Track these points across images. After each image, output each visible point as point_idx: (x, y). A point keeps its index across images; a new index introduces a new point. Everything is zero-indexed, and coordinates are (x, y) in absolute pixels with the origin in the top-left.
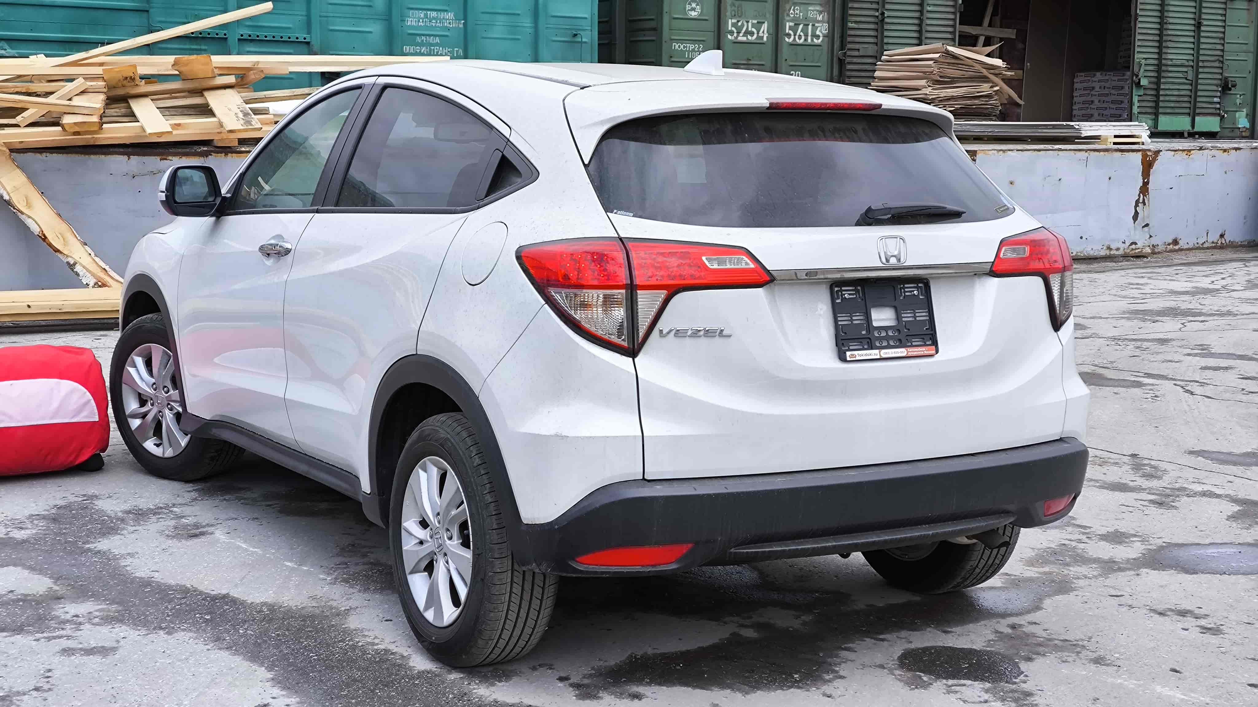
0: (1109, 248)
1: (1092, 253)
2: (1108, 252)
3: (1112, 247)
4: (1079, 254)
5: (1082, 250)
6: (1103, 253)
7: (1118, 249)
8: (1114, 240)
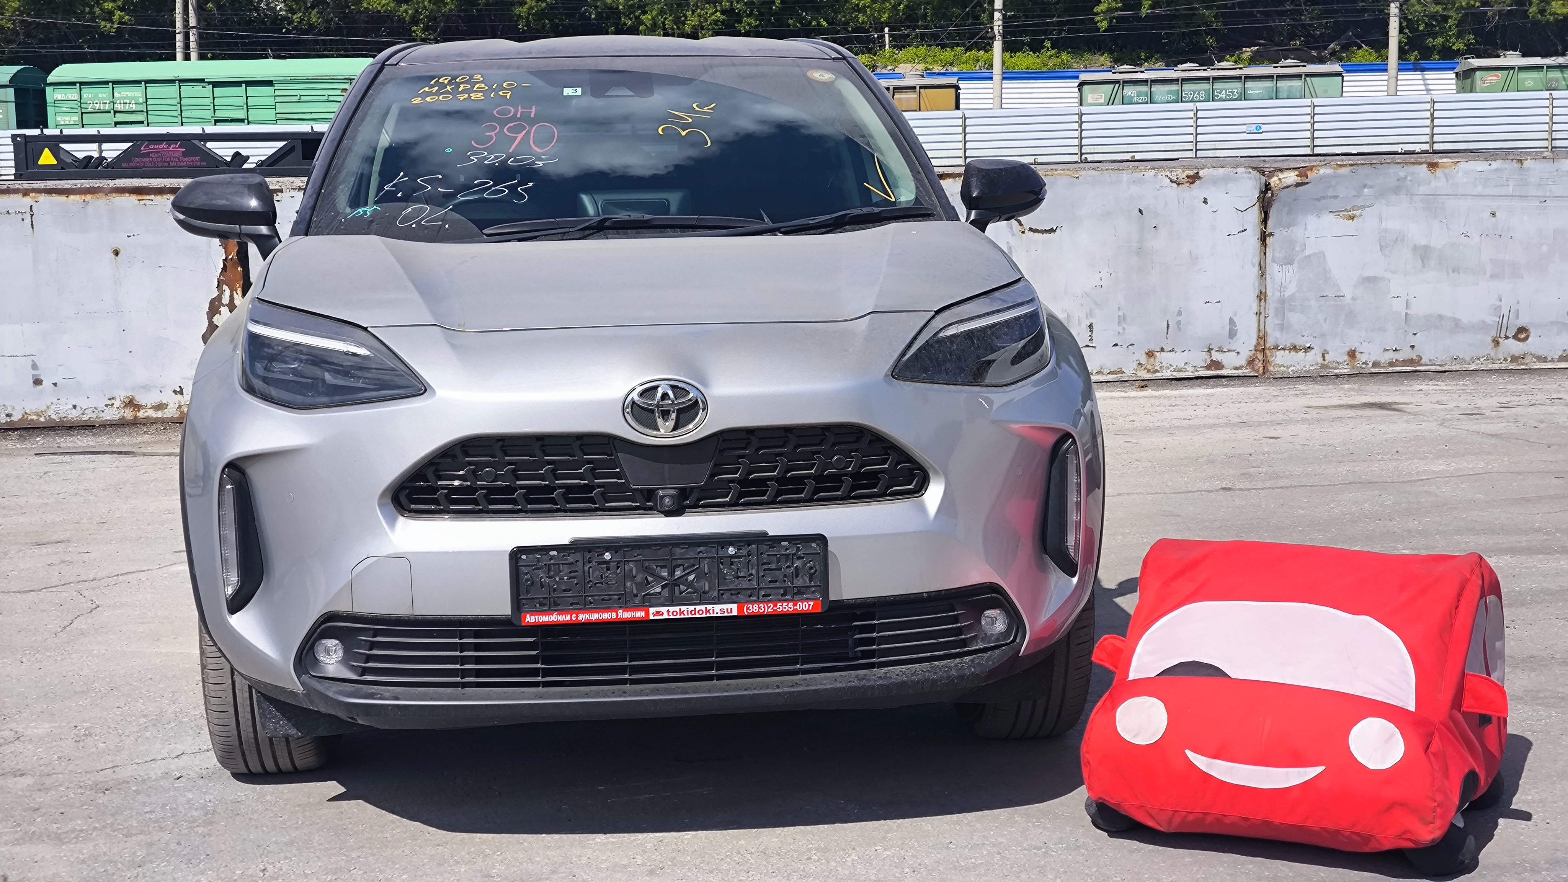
0: (130, 403)
1: (73, 415)
2: (129, 414)
3: (141, 399)
4: (35, 417)
5: (44, 408)
6: (111, 415)
7: (160, 407)
8: (146, 388)
